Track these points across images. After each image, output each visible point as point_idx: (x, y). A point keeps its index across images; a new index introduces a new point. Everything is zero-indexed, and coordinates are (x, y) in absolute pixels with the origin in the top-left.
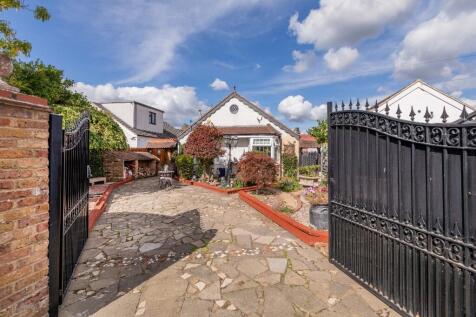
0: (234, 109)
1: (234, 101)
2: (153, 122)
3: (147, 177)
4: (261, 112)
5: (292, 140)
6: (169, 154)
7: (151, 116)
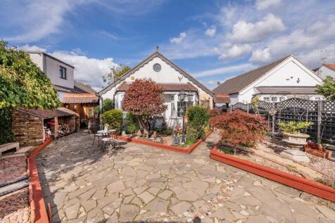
0: (157, 68)
1: (157, 60)
2: (64, 76)
3: (66, 135)
4: (182, 72)
5: (208, 96)
6: (85, 109)
7: (61, 71)
